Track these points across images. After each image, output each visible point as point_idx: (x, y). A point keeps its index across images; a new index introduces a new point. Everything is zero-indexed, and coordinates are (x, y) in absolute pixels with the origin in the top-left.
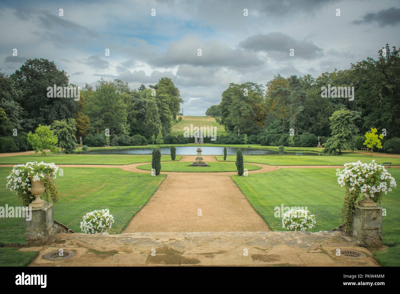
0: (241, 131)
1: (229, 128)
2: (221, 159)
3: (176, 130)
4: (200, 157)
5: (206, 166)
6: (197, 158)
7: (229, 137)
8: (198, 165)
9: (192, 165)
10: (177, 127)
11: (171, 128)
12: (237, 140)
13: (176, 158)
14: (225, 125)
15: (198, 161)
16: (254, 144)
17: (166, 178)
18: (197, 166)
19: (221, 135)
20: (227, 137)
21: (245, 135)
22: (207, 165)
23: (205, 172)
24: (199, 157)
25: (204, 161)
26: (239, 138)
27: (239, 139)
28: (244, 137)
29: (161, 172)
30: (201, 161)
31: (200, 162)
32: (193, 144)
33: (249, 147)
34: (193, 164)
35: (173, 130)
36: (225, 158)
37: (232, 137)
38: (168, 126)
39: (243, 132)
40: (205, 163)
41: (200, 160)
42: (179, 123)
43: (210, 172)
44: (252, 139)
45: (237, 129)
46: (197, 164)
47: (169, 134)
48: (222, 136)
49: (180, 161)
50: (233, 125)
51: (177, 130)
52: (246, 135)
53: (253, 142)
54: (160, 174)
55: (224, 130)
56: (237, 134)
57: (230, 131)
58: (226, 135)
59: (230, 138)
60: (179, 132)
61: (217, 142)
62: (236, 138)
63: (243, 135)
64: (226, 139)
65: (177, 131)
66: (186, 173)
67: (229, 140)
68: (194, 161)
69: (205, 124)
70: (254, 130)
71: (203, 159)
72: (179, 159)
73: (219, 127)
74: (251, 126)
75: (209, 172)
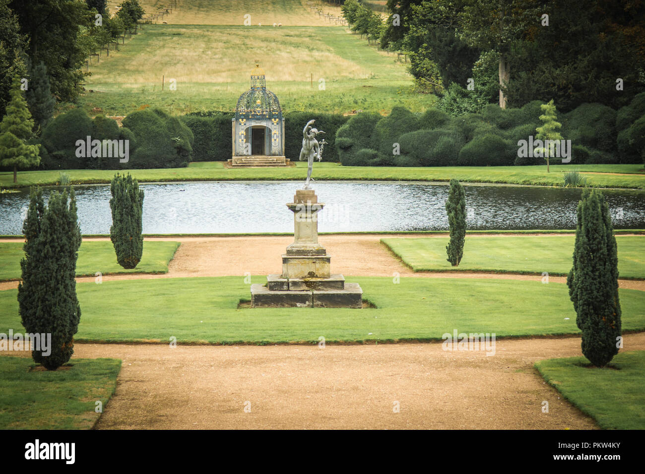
0: (517, 83)
1: (442, 67)
2: (424, 254)
3: (110, 80)
4: (311, 246)
5: (353, 300)
6: (289, 252)
7: (441, 123)
8: (302, 299)
9: (260, 300)
10: (112, 67)
11: (83, 70)
12: (498, 137)
13: (146, 255)
14: (416, 44)
15: (297, 271)
16: (598, 161)
17: (118, 384)
18: (293, 301)
19: (395, 109)
20: (434, 119)
21: (544, 106)
22: (358, 296)
23: (360, 343)
24: (301, 245)
25: (335, 270)
26: (504, 126)
27: (507, 133)
28: (542, 123)
29: (77, 348)
30: (320, 269)
31: (311, 274)
32: (220, 164)
33: (569, 180)
34: (267, 292)
35: (94, 84)
36: (455, 252)
37: (461, 123)
38: (64, 57)
39: (535, 88)
40: (341, 284)
41: (312, 268)
42: (126, 42)
43: (390, 342)
44: (591, 133)
45: (491, 70)
46: (293, 291)
47: (71, 106)
48: (399, 112)
49: (172, 275)
50: (465, 48)
51: (120, 84)
52: (548, 106)
53: (593, 153)
54: (74, 357)
55: (409, 81)
56: (495, 99)
57: (447, 86)
58: (424, 110)
59: (451, 128)
60: (128, 94)
61: (370, 151)
62: (489, 126)
63: (534, 104)
64: (422, 131)
65: (115, 89)
66: (236, 348)
67: (447, 136)
68: (275, 270)
69: (284, 43)
70: (597, 77)
71: (328, 260)
72: (164, 263)
73: (374, 60)
74: (577, 53)
75: (381, 342)
